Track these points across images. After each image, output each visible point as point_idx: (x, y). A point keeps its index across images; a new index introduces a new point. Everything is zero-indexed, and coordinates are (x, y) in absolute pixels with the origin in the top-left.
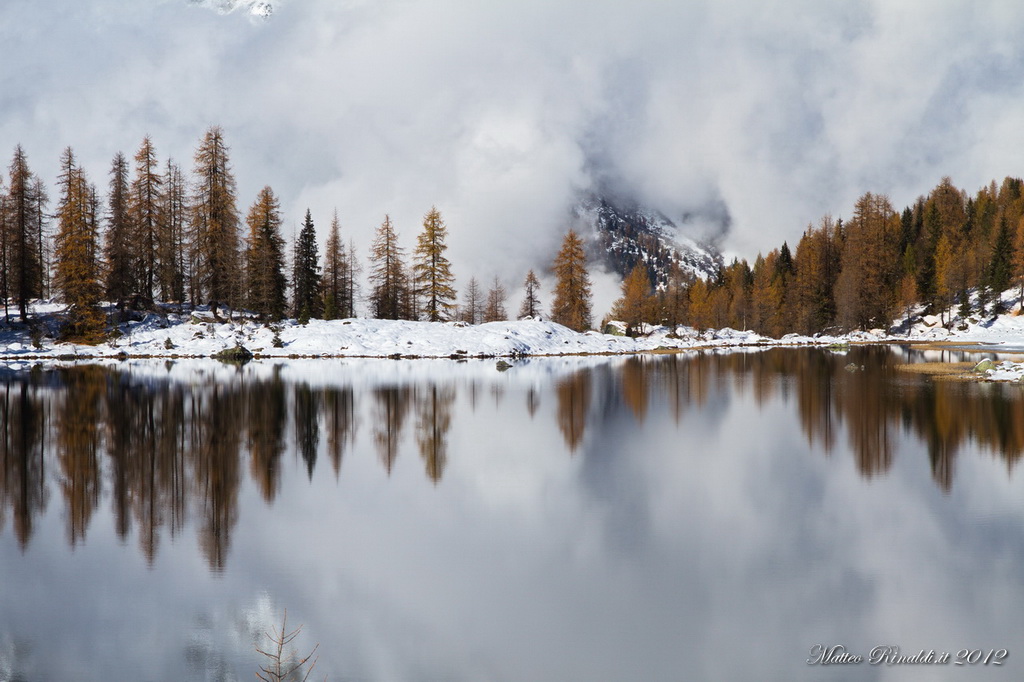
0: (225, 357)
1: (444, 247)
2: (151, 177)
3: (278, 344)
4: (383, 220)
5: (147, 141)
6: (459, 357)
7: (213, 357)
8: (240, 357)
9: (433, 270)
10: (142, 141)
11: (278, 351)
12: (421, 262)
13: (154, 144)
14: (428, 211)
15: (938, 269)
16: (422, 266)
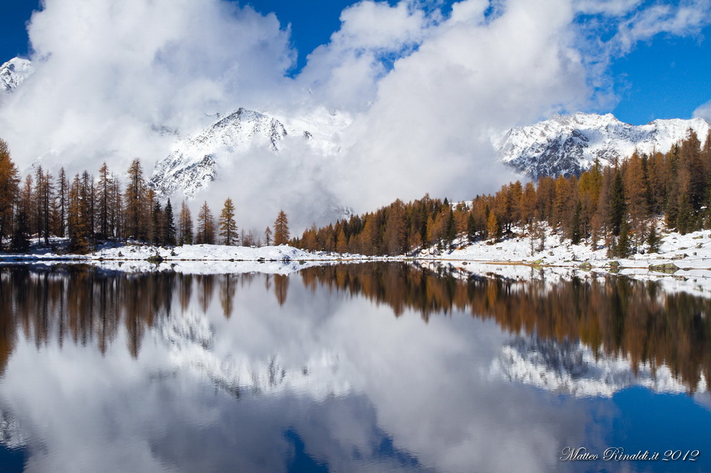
0: (151, 260)
1: (233, 215)
2: (107, 180)
3: (173, 254)
4: (204, 203)
5: (105, 164)
6: (261, 260)
7: (145, 260)
8: (158, 260)
9: (228, 225)
10: (103, 163)
11: (173, 258)
12: (223, 221)
13: (108, 165)
14: (226, 199)
15: (428, 230)
16: (223, 223)
